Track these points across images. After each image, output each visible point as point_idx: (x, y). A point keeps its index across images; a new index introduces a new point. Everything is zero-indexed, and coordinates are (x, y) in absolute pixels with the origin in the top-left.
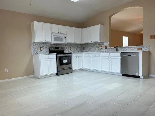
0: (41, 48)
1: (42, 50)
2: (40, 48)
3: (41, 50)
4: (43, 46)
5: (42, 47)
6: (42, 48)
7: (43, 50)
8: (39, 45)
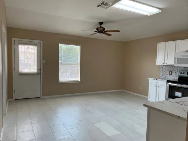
0: (170, 71)
2: (169, 72)
3: (170, 74)
4: (173, 69)
5: (171, 70)
6: (171, 71)
7: (173, 74)
8: (168, 68)
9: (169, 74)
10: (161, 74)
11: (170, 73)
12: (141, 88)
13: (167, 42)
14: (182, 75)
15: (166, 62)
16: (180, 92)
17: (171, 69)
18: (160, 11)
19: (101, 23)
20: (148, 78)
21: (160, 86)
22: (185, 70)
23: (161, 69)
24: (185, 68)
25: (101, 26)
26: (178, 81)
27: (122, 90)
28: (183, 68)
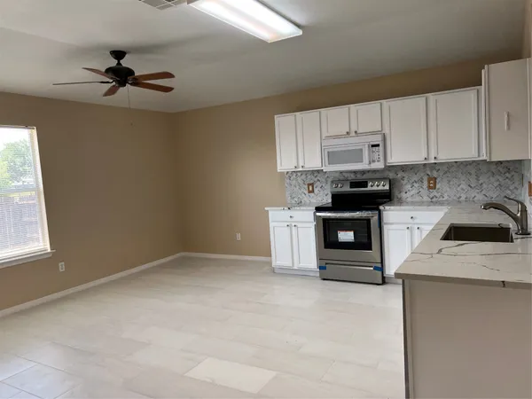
0: (309, 185)
1: (313, 191)
2: (306, 186)
3: (310, 192)
4: (316, 179)
5: (312, 182)
6: (312, 185)
7: (316, 190)
8: (304, 177)
9: (306, 192)
10: (288, 194)
11: (311, 189)
12: (239, 237)
13: (298, 114)
14: (339, 190)
15: (301, 164)
16: (350, 230)
17: (311, 178)
18: (300, 32)
19: (118, 55)
20: (266, 209)
21: (299, 225)
22: (342, 178)
23: (288, 181)
24: (341, 172)
25: (119, 64)
26: (330, 205)
27: (183, 254)
28: (337, 175)
